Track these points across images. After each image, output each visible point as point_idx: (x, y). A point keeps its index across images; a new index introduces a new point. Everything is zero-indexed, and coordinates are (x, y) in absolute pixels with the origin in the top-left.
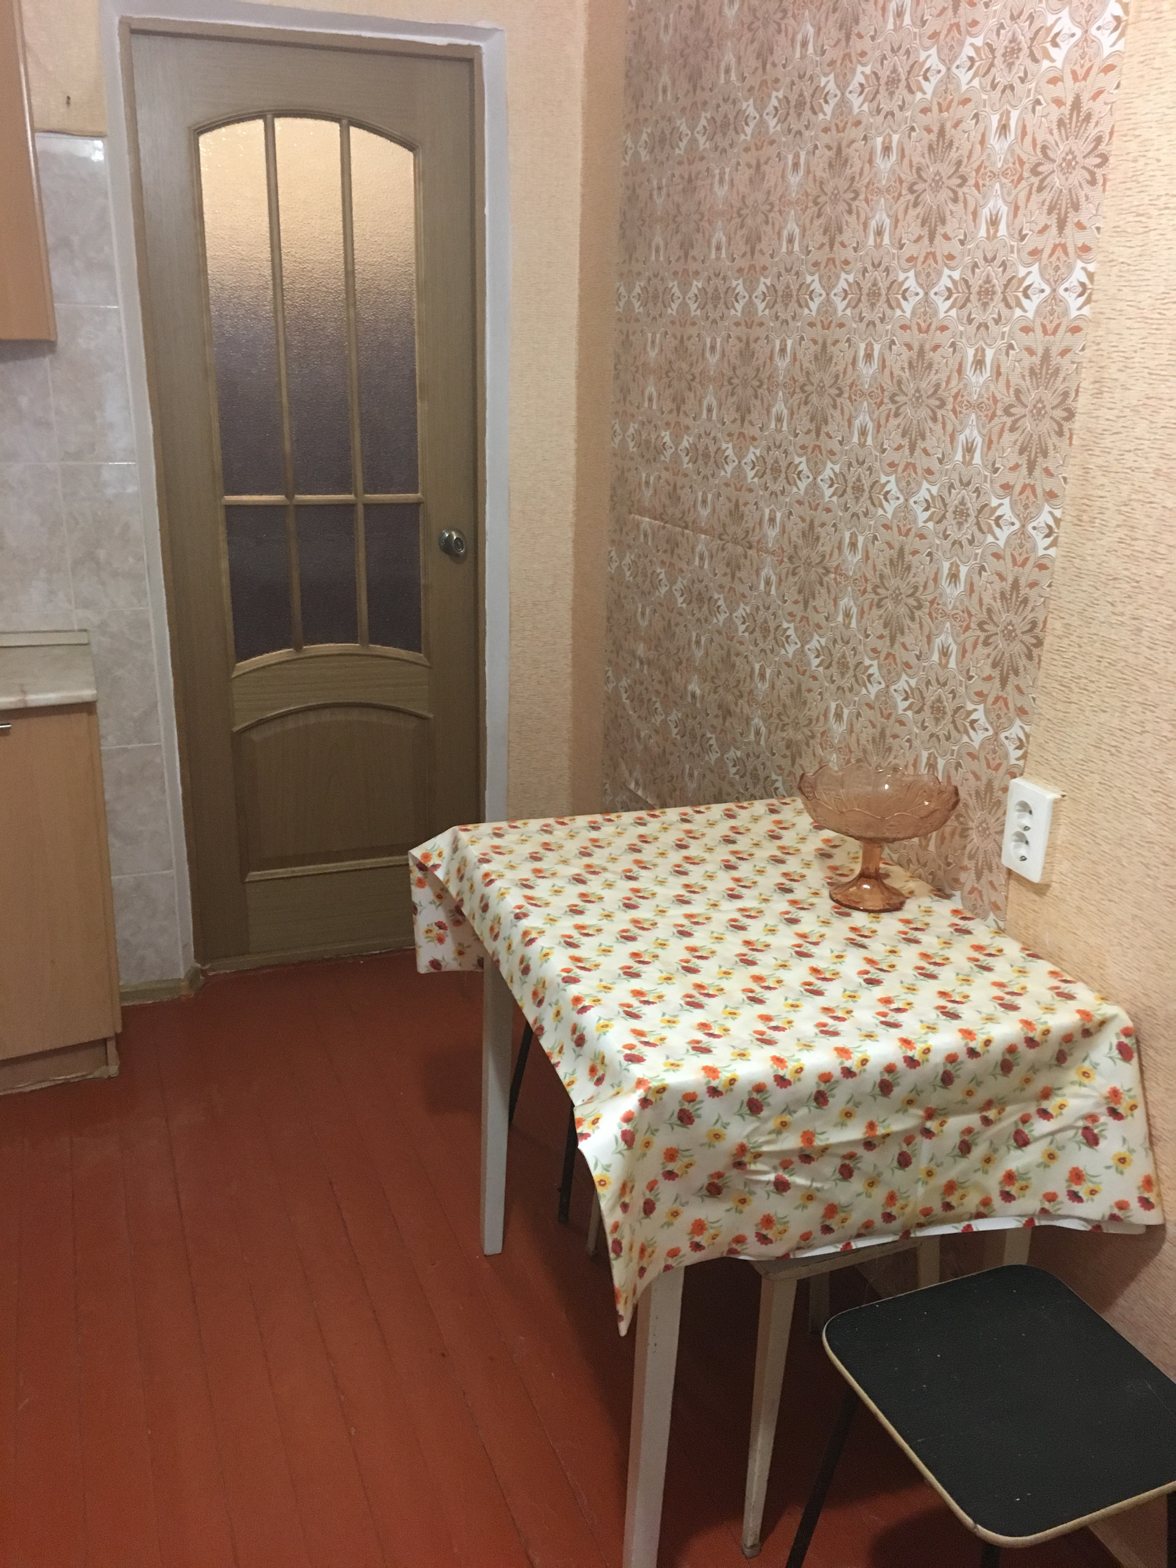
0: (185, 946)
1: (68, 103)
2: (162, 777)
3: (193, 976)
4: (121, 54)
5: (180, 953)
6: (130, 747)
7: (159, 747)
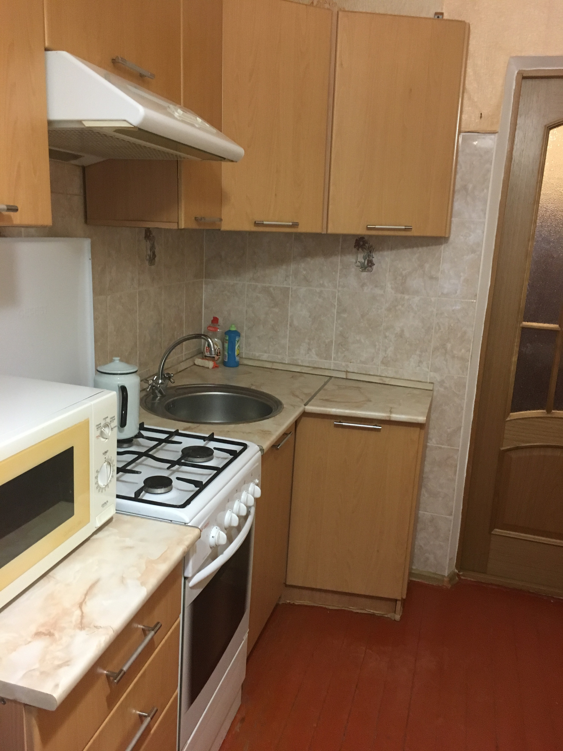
0: (451, 559)
1: (481, 117)
2: (456, 466)
3: (452, 577)
4: (515, 89)
5: (448, 562)
6: (443, 446)
7: (458, 450)
